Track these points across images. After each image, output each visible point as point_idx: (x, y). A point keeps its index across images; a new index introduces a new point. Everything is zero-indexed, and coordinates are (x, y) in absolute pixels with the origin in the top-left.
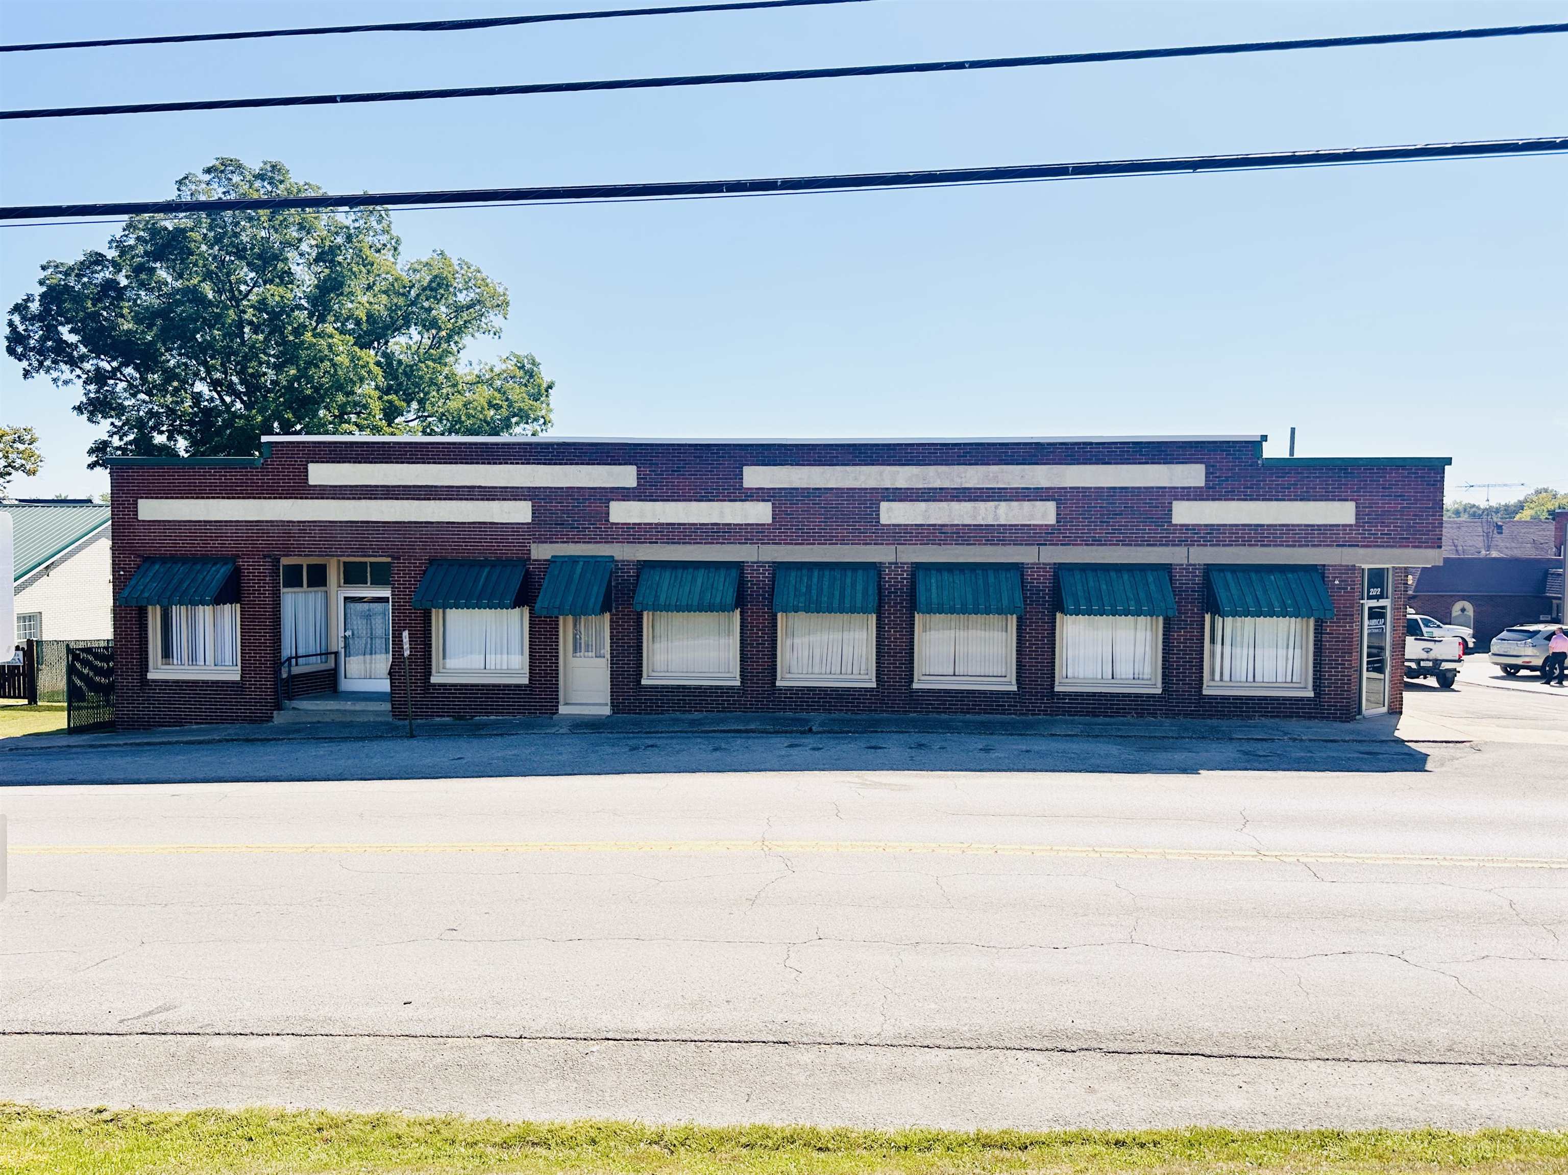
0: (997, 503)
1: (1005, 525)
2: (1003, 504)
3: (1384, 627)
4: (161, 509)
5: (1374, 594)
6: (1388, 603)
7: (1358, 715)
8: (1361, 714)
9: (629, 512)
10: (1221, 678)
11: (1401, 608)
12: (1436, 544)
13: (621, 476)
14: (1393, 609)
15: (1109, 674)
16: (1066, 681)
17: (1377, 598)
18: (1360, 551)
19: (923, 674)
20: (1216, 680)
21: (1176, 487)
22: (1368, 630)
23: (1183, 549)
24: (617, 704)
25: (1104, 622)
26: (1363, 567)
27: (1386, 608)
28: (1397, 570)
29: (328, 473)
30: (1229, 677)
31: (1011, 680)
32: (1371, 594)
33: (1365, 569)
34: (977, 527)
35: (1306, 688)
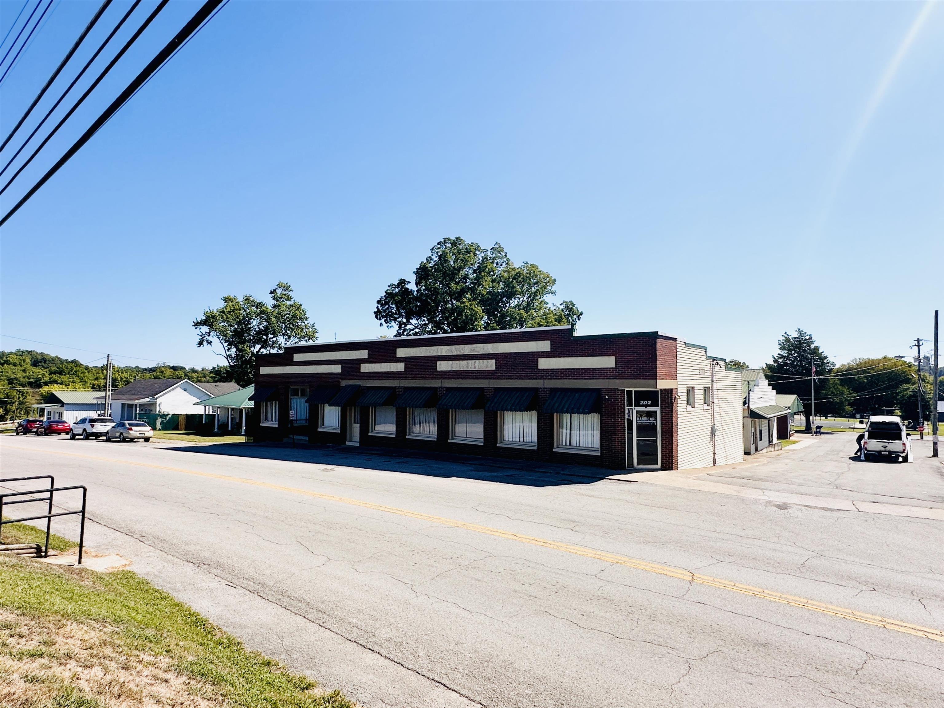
0: (475, 361)
1: (478, 370)
2: (477, 361)
3: (655, 422)
4: (264, 370)
5: (644, 404)
6: (658, 409)
7: (628, 467)
8: (633, 467)
9: (365, 368)
10: (564, 444)
11: (669, 412)
12: (654, 377)
13: (364, 354)
14: (662, 412)
15: (522, 440)
16: (504, 442)
17: (646, 406)
18: (617, 381)
19: (455, 436)
20: (562, 445)
21: (539, 352)
22: (637, 423)
23: (542, 381)
24: (360, 442)
25: (519, 415)
26: (627, 389)
27: (656, 412)
28: (664, 392)
29: (297, 357)
30: (568, 444)
31: (483, 440)
32: (641, 404)
33: (632, 391)
34: (468, 372)
35: (598, 451)
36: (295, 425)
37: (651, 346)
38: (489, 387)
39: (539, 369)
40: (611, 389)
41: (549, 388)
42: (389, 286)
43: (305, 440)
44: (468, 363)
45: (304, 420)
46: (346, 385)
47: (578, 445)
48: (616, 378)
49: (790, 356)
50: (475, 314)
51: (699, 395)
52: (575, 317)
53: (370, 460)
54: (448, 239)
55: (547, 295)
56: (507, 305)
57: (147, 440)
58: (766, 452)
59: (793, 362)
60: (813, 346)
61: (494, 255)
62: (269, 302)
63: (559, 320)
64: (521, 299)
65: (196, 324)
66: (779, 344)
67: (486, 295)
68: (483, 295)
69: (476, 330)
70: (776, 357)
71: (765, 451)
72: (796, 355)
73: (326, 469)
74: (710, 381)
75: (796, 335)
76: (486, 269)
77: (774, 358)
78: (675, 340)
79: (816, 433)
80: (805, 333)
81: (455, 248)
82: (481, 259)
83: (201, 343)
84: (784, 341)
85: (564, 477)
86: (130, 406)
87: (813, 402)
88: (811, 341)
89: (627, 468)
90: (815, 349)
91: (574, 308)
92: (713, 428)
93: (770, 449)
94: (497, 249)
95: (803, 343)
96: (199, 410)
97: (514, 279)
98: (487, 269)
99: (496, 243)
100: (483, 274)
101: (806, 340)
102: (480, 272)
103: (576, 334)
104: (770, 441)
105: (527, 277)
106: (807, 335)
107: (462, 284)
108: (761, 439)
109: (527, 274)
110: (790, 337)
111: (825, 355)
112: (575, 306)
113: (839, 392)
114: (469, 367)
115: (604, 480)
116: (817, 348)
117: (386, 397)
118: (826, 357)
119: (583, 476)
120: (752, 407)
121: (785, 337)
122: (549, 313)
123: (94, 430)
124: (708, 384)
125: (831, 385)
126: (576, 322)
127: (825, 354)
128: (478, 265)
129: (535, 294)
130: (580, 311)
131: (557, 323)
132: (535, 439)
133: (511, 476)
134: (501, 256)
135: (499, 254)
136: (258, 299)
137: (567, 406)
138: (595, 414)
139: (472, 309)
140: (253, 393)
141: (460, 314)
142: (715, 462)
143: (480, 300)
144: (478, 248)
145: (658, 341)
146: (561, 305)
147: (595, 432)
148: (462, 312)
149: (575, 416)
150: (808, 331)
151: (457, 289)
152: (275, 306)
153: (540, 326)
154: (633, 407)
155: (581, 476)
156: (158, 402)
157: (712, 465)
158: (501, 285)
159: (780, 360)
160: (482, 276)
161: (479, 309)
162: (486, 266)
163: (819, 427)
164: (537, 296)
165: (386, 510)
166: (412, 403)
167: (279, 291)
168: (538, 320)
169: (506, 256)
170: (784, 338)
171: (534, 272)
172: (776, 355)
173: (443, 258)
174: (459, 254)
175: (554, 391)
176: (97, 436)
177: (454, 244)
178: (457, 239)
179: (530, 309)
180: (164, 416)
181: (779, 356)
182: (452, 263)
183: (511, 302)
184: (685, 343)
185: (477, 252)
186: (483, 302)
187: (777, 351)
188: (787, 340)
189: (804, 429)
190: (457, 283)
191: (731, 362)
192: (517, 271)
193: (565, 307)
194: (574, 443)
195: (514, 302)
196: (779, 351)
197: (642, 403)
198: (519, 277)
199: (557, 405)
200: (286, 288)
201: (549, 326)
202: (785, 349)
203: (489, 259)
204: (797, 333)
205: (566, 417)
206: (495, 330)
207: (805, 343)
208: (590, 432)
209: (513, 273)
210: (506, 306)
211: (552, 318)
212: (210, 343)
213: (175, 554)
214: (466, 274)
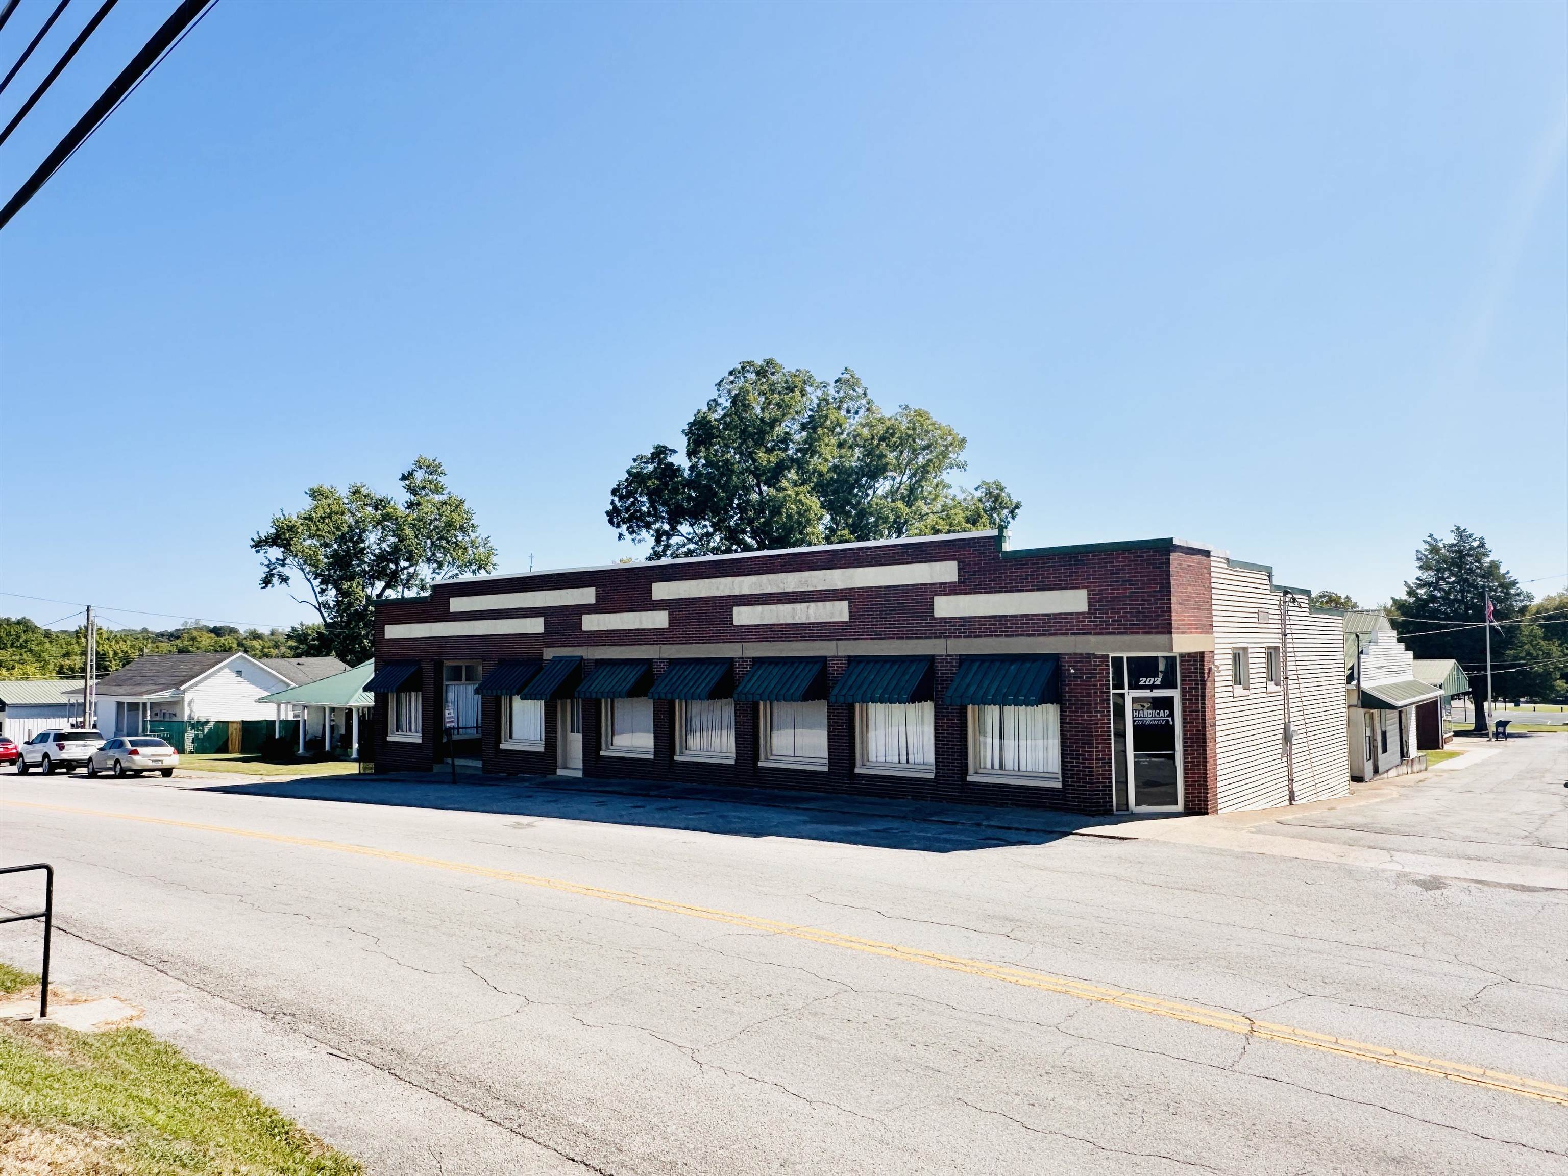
0: (808, 604)
1: (814, 623)
2: (812, 605)
3: (1170, 719)
4: (393, 632)
5: (1147, 683)
6: (1175, 694)
7: (1117, 810)
8: (1128, 810)
9: (591, 623)
10: (989, 765)
11: (1197, 700)
12: (1167, 629)
13: (587, 595)
14: (1183, 700)
15: (904, 759)
16: (868, 764)
17: (1152, 687)
18: (1093, 639)
19: (772, 755)
20: (985, 768)
21: (936, 584)
22: (1134, 721)
23: (943, 641)
24: (585, 770)
25: (897, 709)
26: (1112, 655)
27: (1171, 699)
28: (1187, 658)
29: (458, 604)
30: (997, 766)
31: (826, 761)
32: (1141, 683)
33: (1123, 657)
34: (795, 625)
35: (1058, 779)
36: (455, 737)
37: (1159, 567)
38: (837, 657)
39: (937, 619)
40: (1081, 654)
41: (956, 655)
42: (635, 460)
43: (476, 768)
44: (793, 609)
45: (473, 727)
46: (554, 657)
47: (1016, 769)
48: (1090, 634)
49: (1441, 582)
50: (805, 511)
51: (1257, 665)
52: (1006, 512)
53: (602, 804)
54: (750, 363)
55: (949, 470)
56: (870, 492)
57: (167, 772)
58: (1395, 775)
59: (1448, 593)
60: (1487, 561)
61: (842, 394)
62: (400, 498)
63: (974, 521)
64: (898, 479)
65: (258, 544)
66: (1418, 559)
67: (828, 472)
68: (821, 475)
69: (810, 545)
70: (1412, 585)
71: (1392, 773)
72: (1453, 579)
73: (518, 824)
74: (1280, 636)
75: (1451, 539)
76: (825, 421)
77: (1409, 586)
78: (1207, 554)
79: (1497, 735)
80: (1471, 535)
81: (764, 380)
82: (816, 401)
83: (267, 582)
84: (1427, 553)
85: (990, 833)
86: (134, 707)
87: (1489, 673)
88: (1483, 550)
89: (1115, 812)
90: (1491, 567)
91: (1003, 494)
92: (1286, 730)
93: (1403, 769)
94: (847, 382)
95: (1467, 555)
96: (267, 713)
97: (882, 439)
98: (829, 422)
99: (846, 369)
100: (820, 431)
101: (1472, 548)
102: (814, 429)
103: (1007, 547)
104: (1403, 754)
105: (909, 436)
106: (1475, 540)
107: (780, 453)
108: (1385, 750)
109: (908, 428)
110: (1441, 545)
111: (1512, 579)
112: (1006, 490)
113: (1541, 653)
114: (797, 618)
115: (1071, 836)
116: (1495, 566)
117: (633, 680)
118: (1514, 583)
119: (1029, 830)
120: (1366, 685)
121: (1430, 545)
122: (955, 507)
123: (65, 755)
124: (1276, 642)
125: (1525, 639)
126: (1009, 522)
127: (1513, 576)
128: (810, 413)
129: (924, 470)
130: (1015, 501)
131: (969, 525)
132: (931, 757)
133: (884, 831)
134: (855, 394)
135: (852, 392)
136: (378, 493)
137: (992, 691)
138: (1049, 705)
139: (800, 501)
140: (373, 676)
141: (776, 511)
142: (1292, 798)
143: (816, 485)
144: (808, 380)
145: (1173, 557)
146: (976, 489)
147: (1050, 741)
148: (781, 507)
149: (1009, 710)
150: (1475, 530)
151: (769, 462)
152: (411, 505)
153: (937, 532)
154: (1125, 691)
155: (1023, 829)
156: (187, 697)
157: (1287, 803)
158: (858, 452)
159: (1421, 591)
160: (818, 435)
161: (814, 502)
162: (826, 417)
163: (1503, 724)
164: (928, 472)
165: (638, 902)
166: (686, 690)
167: (419, 475)
168: (931, 520)
169: (865, 394)
170: (1427, 547)
171: (922, 425)
172: (1412, 581)
173: (739, 402)
174: (773, 392)
175: (965, 660)
176: (69, 767)
177: (761, 373)
178: (768, 363)
179: (916, 499)
180: (198, 725)
181: (1418, 582)
182: (758, 411)
183: (877, 485)
184: (1228, 560)
185: (808, 389)
186: (821, 488)
187: (1413, 573)
188: (1434, 550)
189: (1472, 727)
190: (769, 451)
191: (1321, 597)
192: (888, 424)
193: (986, 494)
194: (1009, 764)
195: (883, 486)
196: (1419, 573)
197: (1143, 681)
198: (892, 435)
199: (972, 689)
200: (433, 469)
201: (954, 532)
202: (1431, 569)
203: (831, 400)
204: (1453, 535)
205: (992, 712)
206: (847, 541)
207: (1471, 556)
208: (1040, 742)
209: (880, 429)
210: (868, 495)
211: (959, 517)
212: (284, 579)
213: (226, 994)
214: (786, 433)
